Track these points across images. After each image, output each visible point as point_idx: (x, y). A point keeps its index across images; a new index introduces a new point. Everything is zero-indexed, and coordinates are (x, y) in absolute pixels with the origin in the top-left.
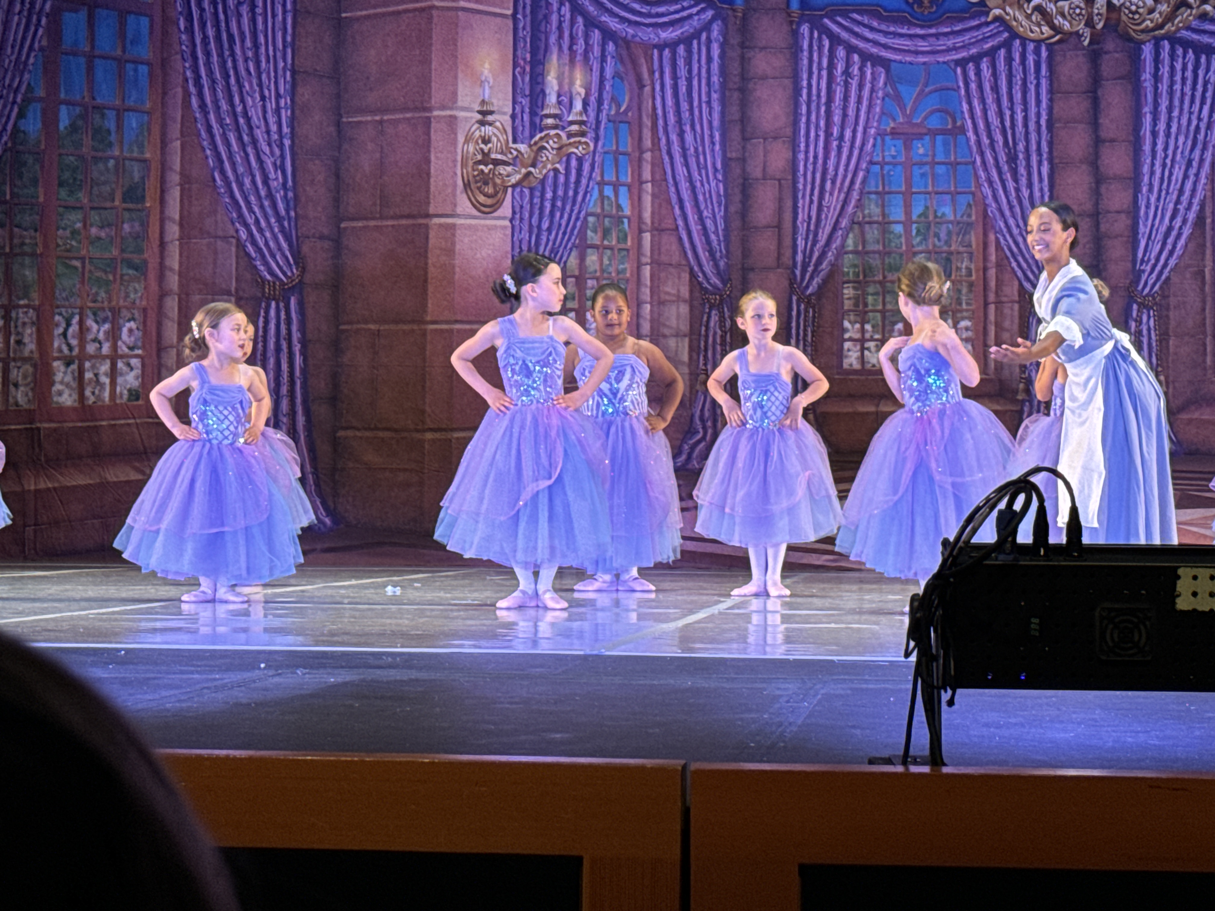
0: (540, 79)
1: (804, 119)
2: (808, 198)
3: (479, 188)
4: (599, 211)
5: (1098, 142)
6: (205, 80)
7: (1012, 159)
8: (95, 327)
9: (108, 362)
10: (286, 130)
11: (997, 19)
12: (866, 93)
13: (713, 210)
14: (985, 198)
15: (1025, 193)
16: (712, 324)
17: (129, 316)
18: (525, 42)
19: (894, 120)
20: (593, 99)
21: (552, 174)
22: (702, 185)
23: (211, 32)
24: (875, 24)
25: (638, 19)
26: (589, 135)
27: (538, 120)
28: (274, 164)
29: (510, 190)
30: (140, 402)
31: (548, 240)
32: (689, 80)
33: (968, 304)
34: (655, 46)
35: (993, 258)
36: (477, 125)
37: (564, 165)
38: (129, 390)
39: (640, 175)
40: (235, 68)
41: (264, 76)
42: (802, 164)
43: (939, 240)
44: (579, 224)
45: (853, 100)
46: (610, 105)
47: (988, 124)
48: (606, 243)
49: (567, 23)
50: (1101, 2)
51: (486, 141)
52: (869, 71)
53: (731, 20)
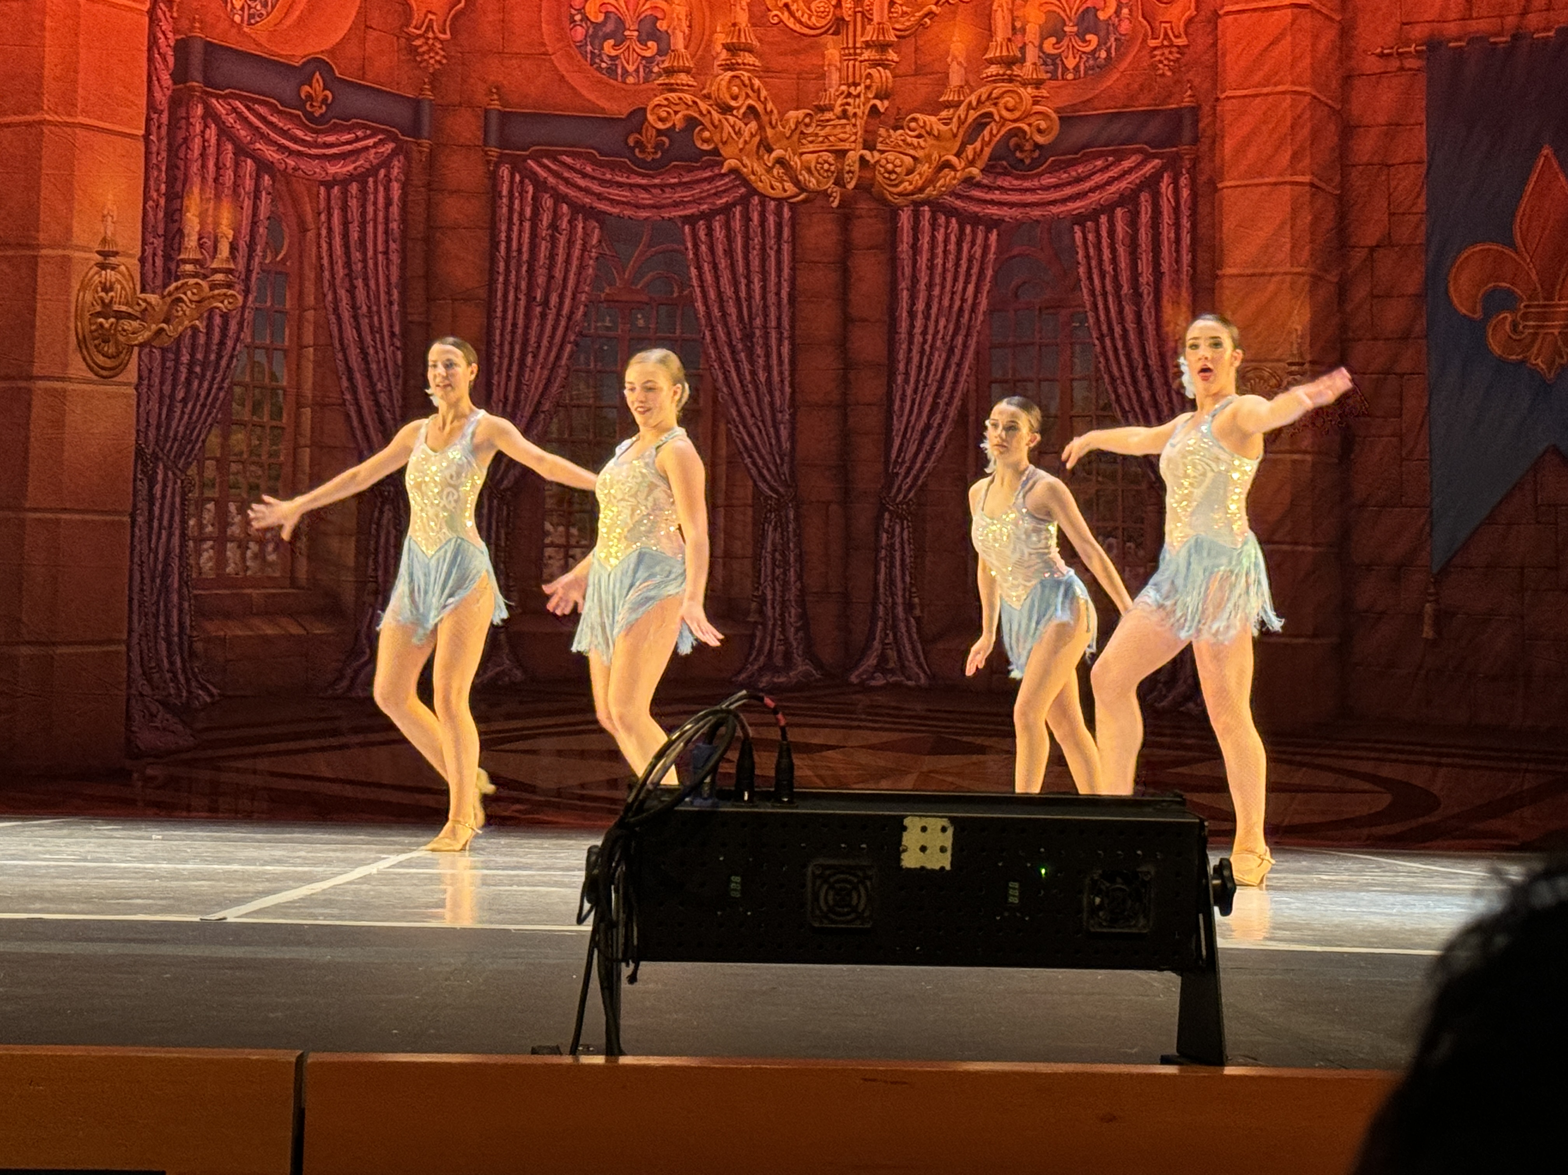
0: (176, 217)
1: (501, 279)
2: (504, 373)
3: (96, 346)
4: (247, 379)
5: (847, 320)
7: (748, 337)
11: (733, 171)
12: (576, 253)
13: (389, 381)
14: (715, 381)
15: (762, 376)
16: (385, 521)
18: (160, 170)
19: (610, 285)
20: (242, 245)
21: (189, 332)
22: (377, 352)
24: (589, 169)
25: (301, 149)
26: (237, 287)
27: (173, 266)
29: (136, 350)
31: (183, 412)
32: (363, 225)
34: (322, 183)
35: (724, 453)
36: (96, 269)
37: (205, 323)
39: (299, 337)
42: (498, 332)
44: (222, 395)
45: (560, 259)
46: (264, 252)
47: (720, 294)
48: (255, 418)
49: (212, 150)
50: (853, 156)
51: (107, 289)
52: (580, 225)
53: (415, 155)
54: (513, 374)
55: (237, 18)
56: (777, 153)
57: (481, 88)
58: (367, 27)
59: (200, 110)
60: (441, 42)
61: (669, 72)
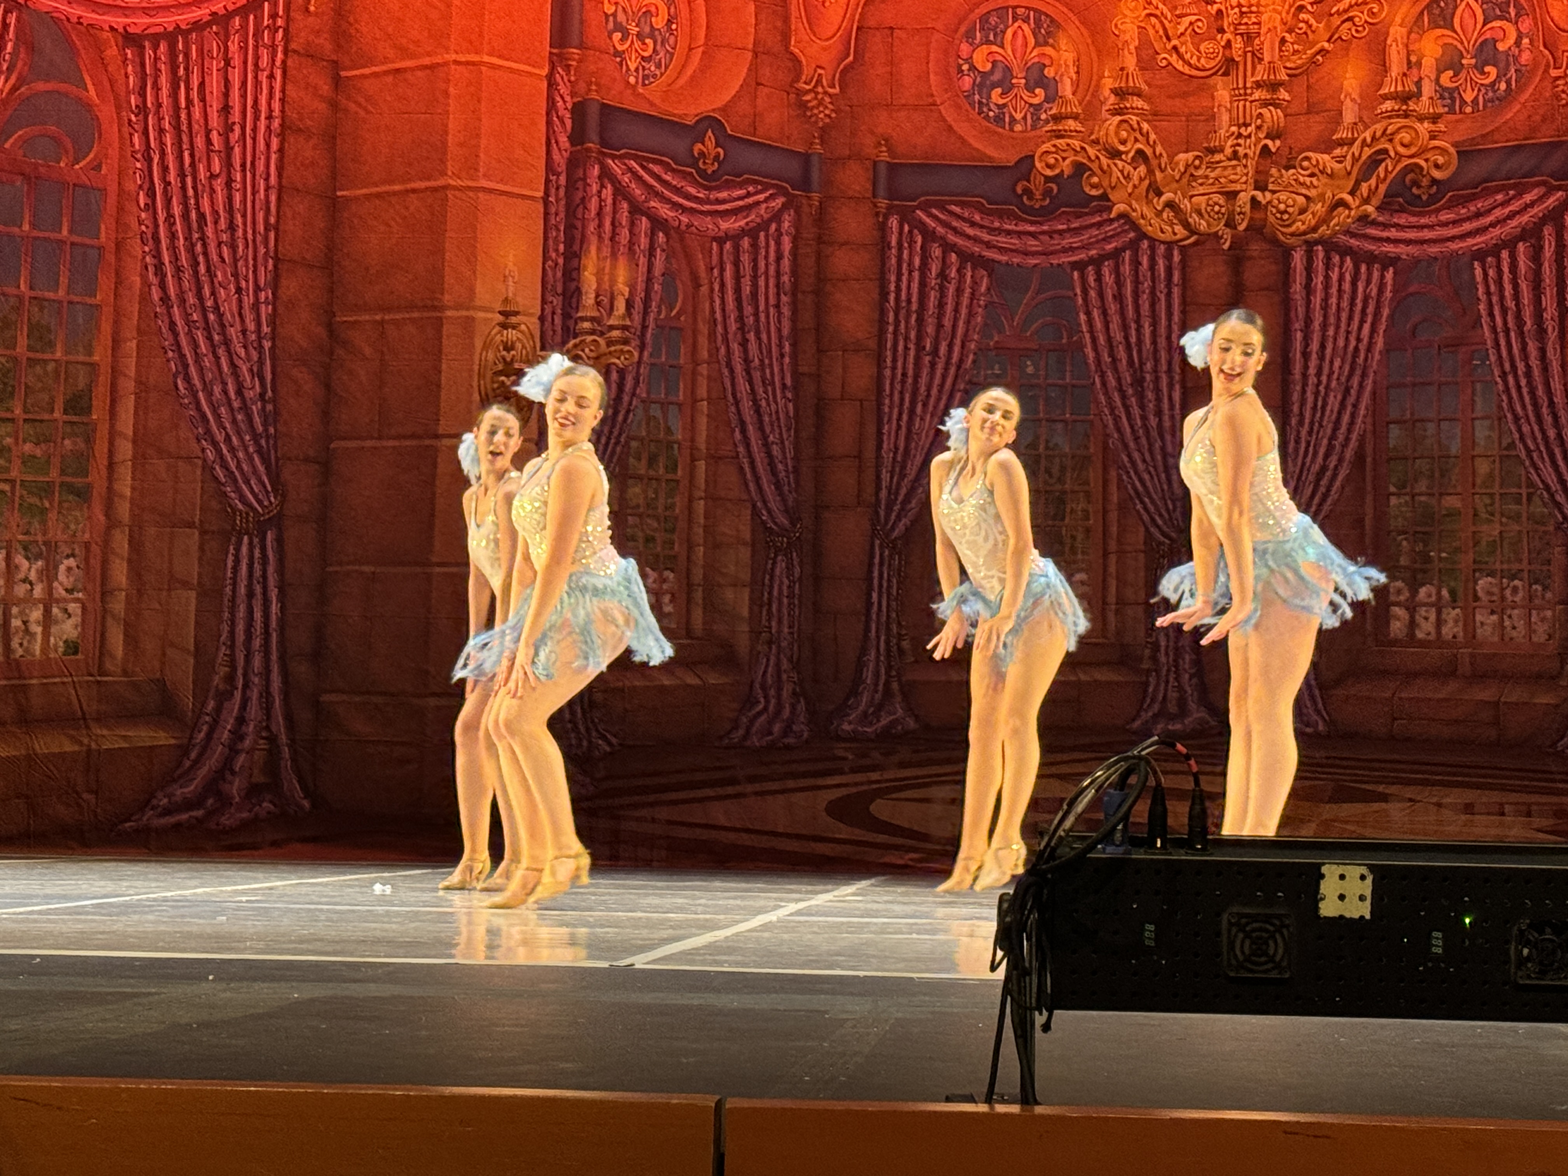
0: (574, 275)
1: (891, 329)
2: (895, 422)
4: (644, 434)
6: (169, 270)
7: (1138, 382)
8: (25, 564)
9: (41, 606)
10: (265, 329)
11: (1122, 216)
12: (965, 301)
13: (781, 434)
14: (1105, 426)
15: (1153, 421)
16: (778, 571)
17: (68, 551)
18: (558, 230)
19: (1000, 332)
20: (638, 301)
22: (769, 405)
23: (177, 210)
24: (977, 218)
25: (694, 205)
26: (633, 343)
27: (571, 323)
28: (251, 370)
30: (80, 656)
32: (755, 278)
33: (1083, 553)
34: (714, 239)
35: (1115, 498)
36: (498, 328)
38: (66, 642)
39: (693, 392)
40: (205, 254)
41: (240, 263)
42: (888, 382)
43: (1051, 476)
44: (618, 449)
45: (949, 308)
46: (659, 307)
47: (1109, 339)
48: (652, 473)
49: (608, 209)
50: (1244, 198)
51: (508, 348)
52: (969, 274)
53: (806, 209)
54: (903, 424)
55: (632, 80)
56: (1167, 196)
57: (869, 141)
58: (758, 84)
59: (596, 171)
60: (830, 96)
61: (1057, 118)
